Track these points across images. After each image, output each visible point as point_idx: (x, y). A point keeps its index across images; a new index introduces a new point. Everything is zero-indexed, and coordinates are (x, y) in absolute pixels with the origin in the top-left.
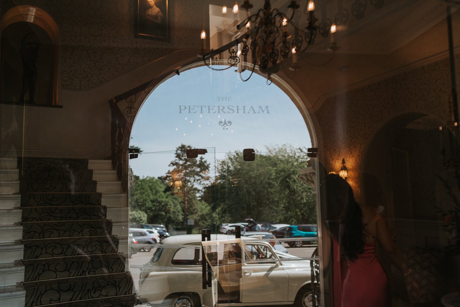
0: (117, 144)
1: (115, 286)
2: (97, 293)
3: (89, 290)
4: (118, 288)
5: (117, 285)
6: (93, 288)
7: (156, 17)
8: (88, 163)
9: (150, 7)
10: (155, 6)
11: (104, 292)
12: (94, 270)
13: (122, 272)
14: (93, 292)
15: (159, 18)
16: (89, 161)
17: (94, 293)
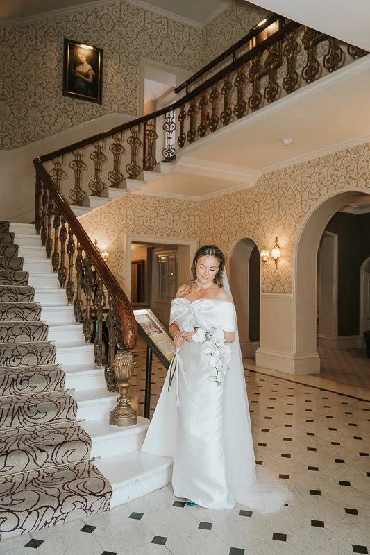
0: (42, 207)
1: (37, 355)
2: (17, 361)
3: (7, 358)
4: (40, 358)
5: (39, 354)
6: (13, 356)
7: (87, 75)
8: (9, 225)
9: (81, 63)
10: (86, 63)
11: (24, 361)
12: (14, 337)
13: (44, 340)
14: (11, 360)
15: (91, 76)
16: (11, 224)
17: (13, 361)
